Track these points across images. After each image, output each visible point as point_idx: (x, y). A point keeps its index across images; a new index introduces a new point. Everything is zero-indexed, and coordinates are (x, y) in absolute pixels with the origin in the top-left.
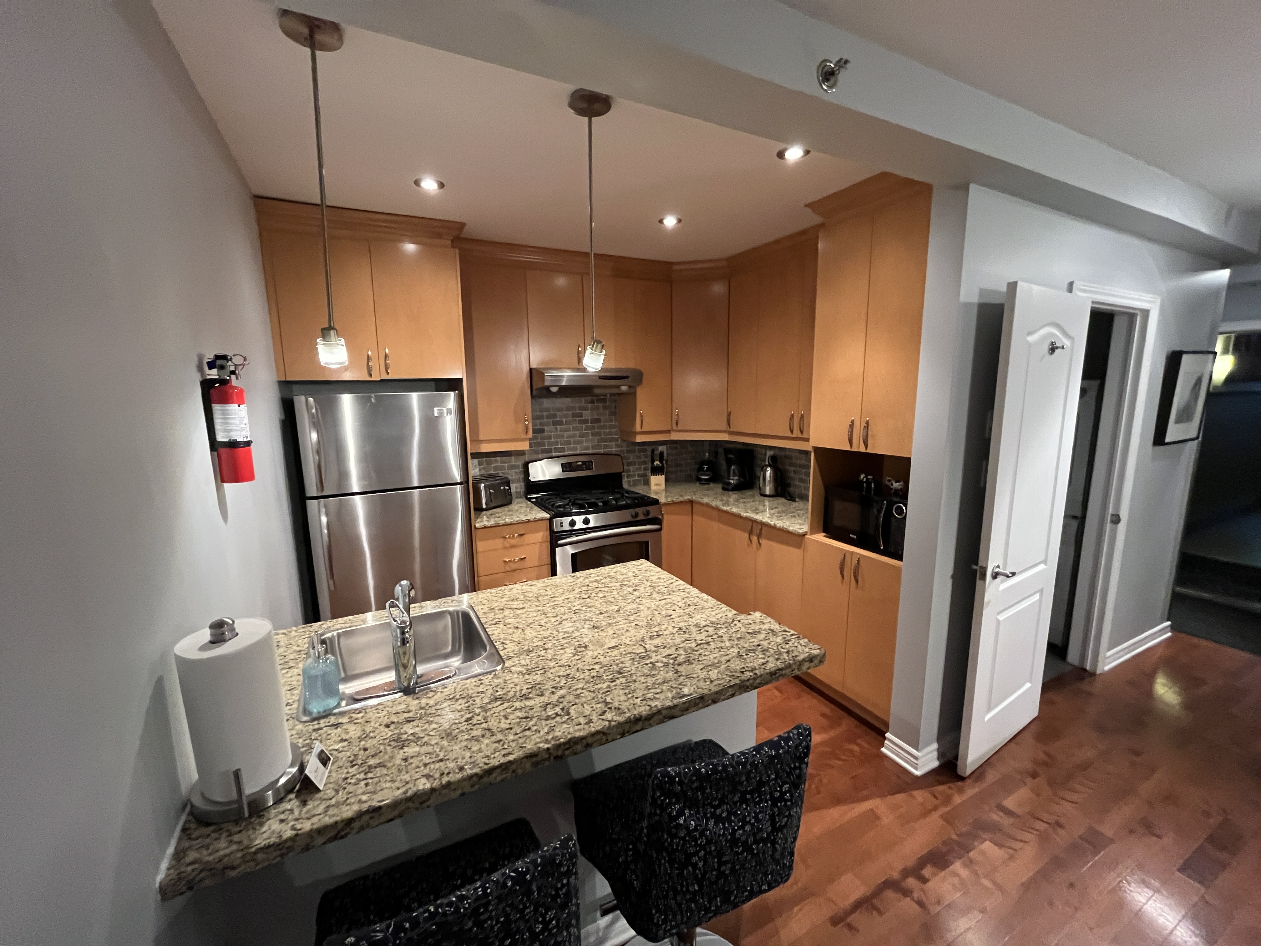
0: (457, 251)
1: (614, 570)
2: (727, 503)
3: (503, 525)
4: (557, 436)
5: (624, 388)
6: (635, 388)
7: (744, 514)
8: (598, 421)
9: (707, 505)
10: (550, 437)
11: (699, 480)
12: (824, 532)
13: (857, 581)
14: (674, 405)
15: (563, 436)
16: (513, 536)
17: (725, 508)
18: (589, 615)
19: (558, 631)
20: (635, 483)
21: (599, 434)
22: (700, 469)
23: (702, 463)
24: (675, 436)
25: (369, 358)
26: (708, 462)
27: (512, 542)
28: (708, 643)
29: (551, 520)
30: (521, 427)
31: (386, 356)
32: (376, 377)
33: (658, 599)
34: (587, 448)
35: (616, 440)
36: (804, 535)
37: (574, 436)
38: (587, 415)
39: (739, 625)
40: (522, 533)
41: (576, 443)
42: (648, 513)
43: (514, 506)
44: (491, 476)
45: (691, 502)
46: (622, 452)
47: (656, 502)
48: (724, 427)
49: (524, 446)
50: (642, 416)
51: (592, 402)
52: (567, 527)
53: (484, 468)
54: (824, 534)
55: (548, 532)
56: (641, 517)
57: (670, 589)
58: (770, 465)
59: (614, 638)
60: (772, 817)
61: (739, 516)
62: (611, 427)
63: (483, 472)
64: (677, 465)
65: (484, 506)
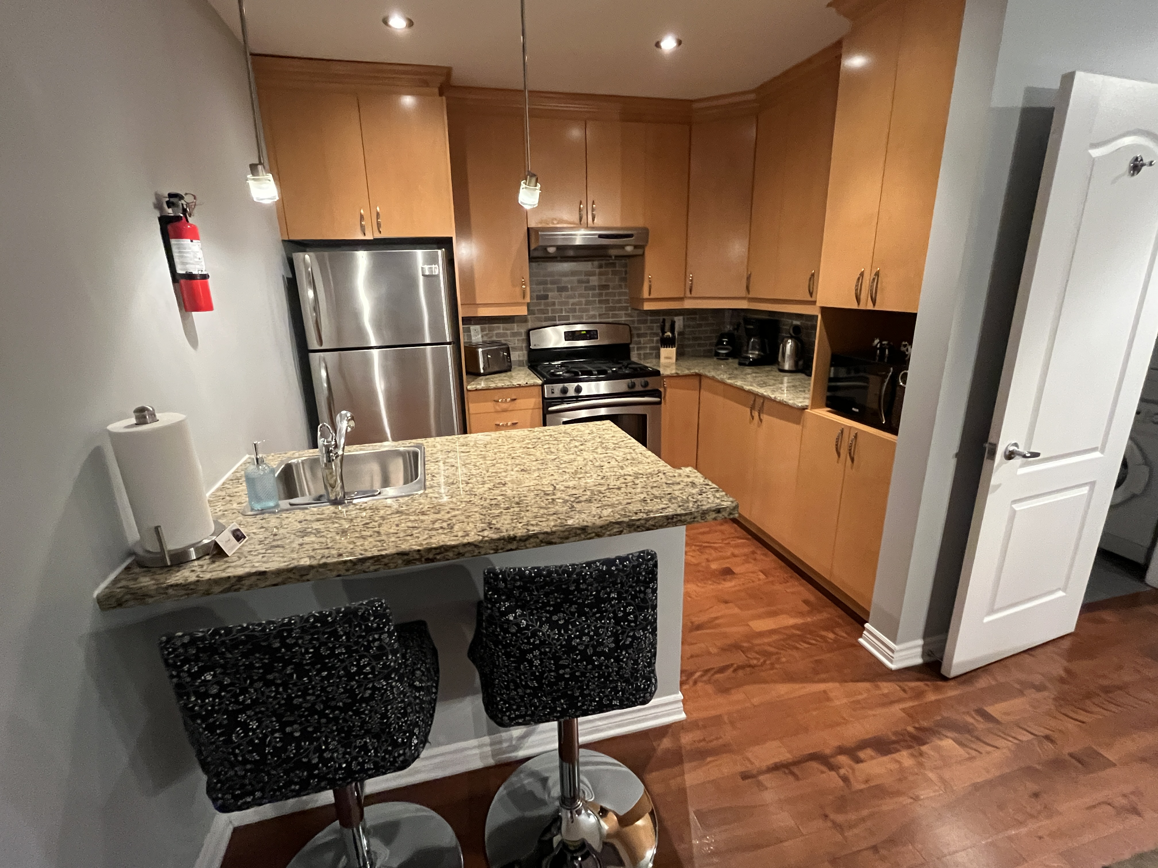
0: (444, 98)
1: (573, 428)
2: (735, 377)
3: (495, 389)
4: (561, 303)
5: (629, 249)
6: (643, 247)
7: (747, 388)
8: (606, 287)
9: (713, 379)
10: (554, 304)
11: (717, 354)
12: (827, 406)
13: (852, 460)
14: (688, 270)
15: (566, 303)
16: (506, 400)
17: (729, 381)
18: (524, 461)
19: (488, 471)
20: (646, 356)
21: (607, 301)
22: (720, 342)
23: (723, 336)
24: (689, 304)
25: (362, 217)
26: (729, 335)
27: (504, 406)
28: (619, 489)
29: (542, 386)
30: (518, 290)
31: (378, 214)
32: (369, 237)
33: (600, 452)
34: (594, 316)
35: (626, 308)
36: (804, 409)
37: (580, 303)
38: (594, 281)
39: (663, 476)
40: (514, 397)
41: (582, 310)
42: (646, 384)
43: (513, 373)
44: (492, 343)
45: (699, 376)
46: (633, 322)
47: (657, 373)
48: (743, 293)
49: (523, 311)
50: (650, 281)
51: (600, 267)
52: (557, 394)
53: (486, 335)
54: (829, 409)
55: (541, 399)
56: (638, 388)
57: (617, 446)
58: (791, 337)
59: (536, 479)
60: (615, 635)
61: (741, 389)
62: (620, 294)
63: (485, 339)
64: (695, 339)
65: (482, 371)
